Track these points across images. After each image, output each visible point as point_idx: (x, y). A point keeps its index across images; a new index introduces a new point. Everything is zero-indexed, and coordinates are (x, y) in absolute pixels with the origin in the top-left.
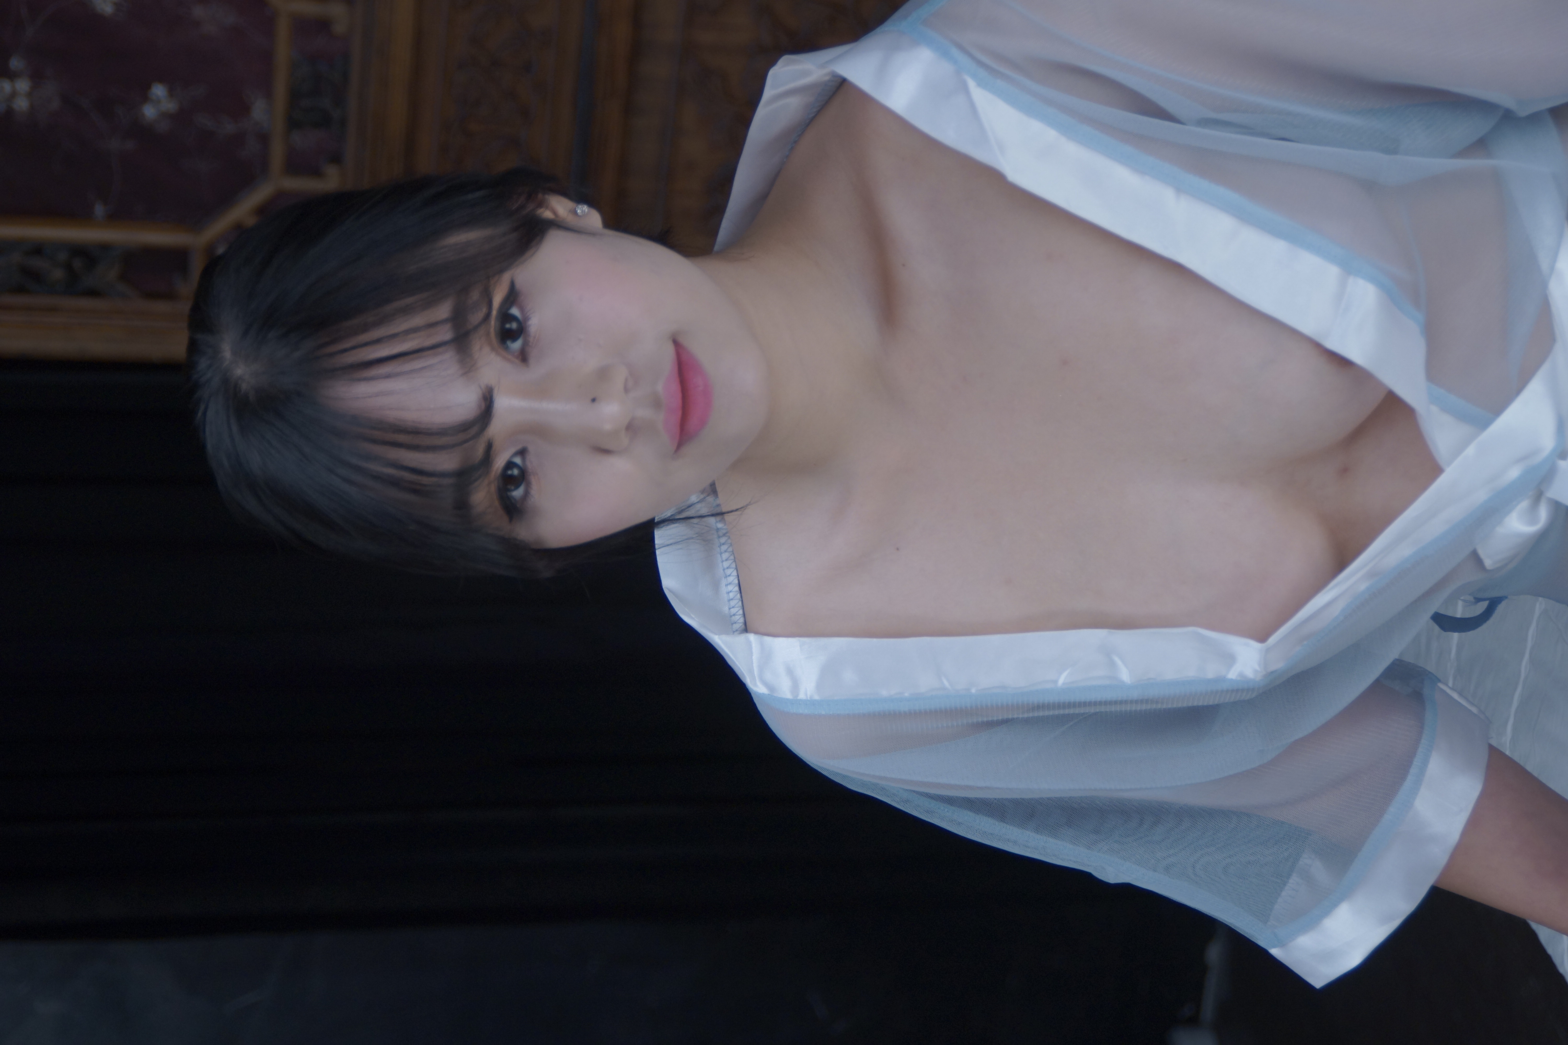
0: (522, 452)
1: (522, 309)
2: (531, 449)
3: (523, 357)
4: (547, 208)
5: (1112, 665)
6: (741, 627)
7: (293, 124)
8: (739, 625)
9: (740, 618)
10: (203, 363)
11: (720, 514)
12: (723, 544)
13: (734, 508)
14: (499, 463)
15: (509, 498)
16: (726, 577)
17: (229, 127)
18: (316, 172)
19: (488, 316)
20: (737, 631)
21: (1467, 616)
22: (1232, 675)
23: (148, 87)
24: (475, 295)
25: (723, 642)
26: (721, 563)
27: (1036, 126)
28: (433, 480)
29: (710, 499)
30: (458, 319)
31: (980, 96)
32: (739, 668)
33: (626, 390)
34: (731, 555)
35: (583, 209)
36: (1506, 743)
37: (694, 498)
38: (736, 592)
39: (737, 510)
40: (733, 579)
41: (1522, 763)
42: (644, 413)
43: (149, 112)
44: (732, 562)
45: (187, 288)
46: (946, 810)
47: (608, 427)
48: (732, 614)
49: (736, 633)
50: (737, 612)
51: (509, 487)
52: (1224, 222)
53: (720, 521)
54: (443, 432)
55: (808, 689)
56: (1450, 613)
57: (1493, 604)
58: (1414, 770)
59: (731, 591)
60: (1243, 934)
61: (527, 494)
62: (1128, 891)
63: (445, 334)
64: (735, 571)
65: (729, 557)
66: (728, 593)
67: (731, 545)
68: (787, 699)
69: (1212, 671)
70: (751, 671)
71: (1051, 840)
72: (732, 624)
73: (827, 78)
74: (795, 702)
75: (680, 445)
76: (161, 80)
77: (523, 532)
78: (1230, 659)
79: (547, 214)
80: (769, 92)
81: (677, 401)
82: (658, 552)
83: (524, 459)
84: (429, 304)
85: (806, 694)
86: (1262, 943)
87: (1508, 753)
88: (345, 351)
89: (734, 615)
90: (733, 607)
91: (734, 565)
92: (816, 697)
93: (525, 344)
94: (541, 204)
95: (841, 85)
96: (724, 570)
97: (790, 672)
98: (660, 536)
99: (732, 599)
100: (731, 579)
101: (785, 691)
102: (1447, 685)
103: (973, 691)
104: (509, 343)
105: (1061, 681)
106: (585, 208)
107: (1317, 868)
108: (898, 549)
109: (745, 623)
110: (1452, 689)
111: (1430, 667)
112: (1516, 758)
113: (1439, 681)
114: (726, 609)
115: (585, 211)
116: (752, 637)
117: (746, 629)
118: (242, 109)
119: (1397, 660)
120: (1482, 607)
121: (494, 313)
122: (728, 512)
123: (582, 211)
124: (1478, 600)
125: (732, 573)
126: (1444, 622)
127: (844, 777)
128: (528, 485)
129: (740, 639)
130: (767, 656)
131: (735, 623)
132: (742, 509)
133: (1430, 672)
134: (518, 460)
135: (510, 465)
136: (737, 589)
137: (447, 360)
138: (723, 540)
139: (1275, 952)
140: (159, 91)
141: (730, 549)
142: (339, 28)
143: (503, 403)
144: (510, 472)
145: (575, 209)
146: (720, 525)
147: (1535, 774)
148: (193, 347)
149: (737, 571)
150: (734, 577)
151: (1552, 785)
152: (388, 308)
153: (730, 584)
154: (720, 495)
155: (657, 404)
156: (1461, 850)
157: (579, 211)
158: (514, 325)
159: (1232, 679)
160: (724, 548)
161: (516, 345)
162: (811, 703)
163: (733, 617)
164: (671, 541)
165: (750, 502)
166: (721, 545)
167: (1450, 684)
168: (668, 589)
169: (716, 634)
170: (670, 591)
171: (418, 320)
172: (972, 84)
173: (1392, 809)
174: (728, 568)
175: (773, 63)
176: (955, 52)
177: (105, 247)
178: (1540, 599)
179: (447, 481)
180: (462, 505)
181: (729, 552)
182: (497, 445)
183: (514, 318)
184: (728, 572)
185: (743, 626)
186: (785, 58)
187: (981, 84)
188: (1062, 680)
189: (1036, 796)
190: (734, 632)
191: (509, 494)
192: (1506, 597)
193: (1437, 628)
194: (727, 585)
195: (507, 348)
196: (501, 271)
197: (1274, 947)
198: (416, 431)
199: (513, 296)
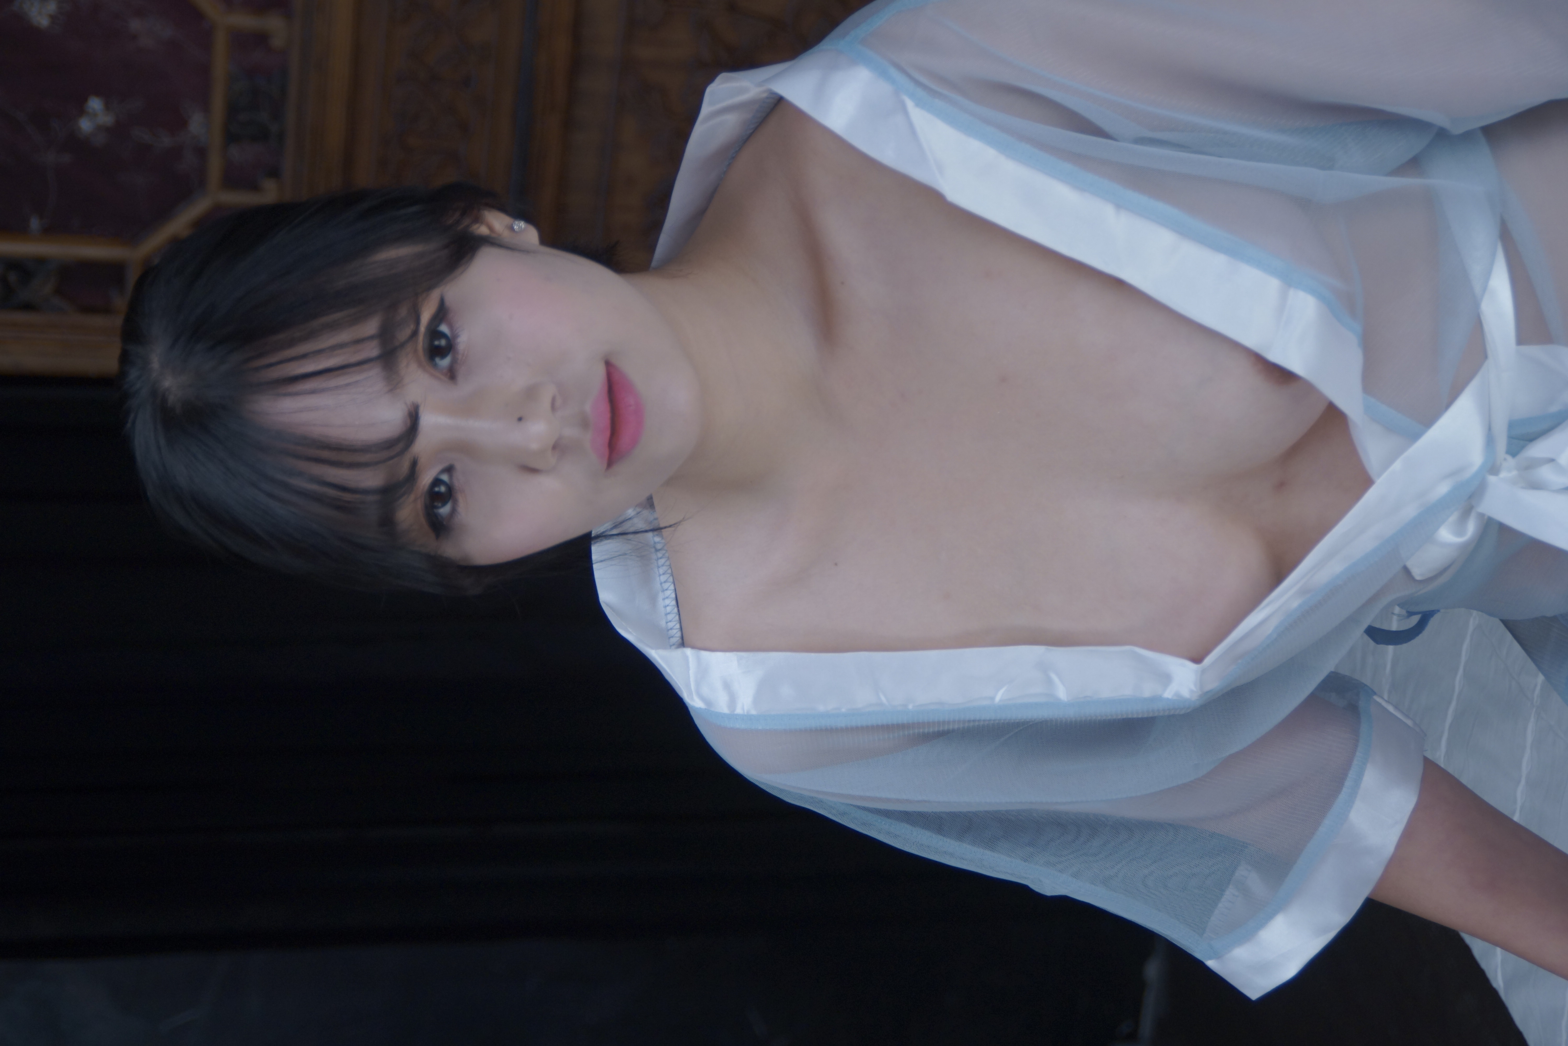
0: (449, 470)
1: (451, 326)
2: (458, 466)
3: (452, 375)
4: (482, 223)
5: (1049, 682)
6: (678, 640)
7: (231, 137)
8: (676, 639)
9: (677, 632)
10: (133, 374)
11: (657, 530)
12: (661, 558)
13: (672, 522)
14: (426, 479)
15: (436, 516)
16: (663, 591)
17: (166, 141)
18: (254, 187)
19: (415, 333)
20: (674, 645)
21: (1401, 629)
22: (1168, 694)
23: (85, 100)
24: (403, 311)
25: (659, 656)
26: (658, 577)
27: (975, 145)
28: (358, 496)
29: (646, 513)
30: (385, 335)
31: (919, 116)
32: (676, 683)
33: (553, 407)
34: (668, 569)
35: (520, 225)
36: (1440, 757)
37: (631, 512)
38: (673, 606)
39: (670, 526)
40: (670, 593)
41: (1456, 776)
42: (571, 432)
43: (85, 125)
44: (669, 577)
45: (121, 302)
46: (883, 823)
47: (534, 446)
48: (669, 628)
49: (673, 647)
50: (675, 626)
51: (436, 504)
52: (1165, 237)
53: (657, 535)
54: (365, 449)
55: (745, 704)
56: (1385, 627)
57: (1425, 618)
58: (1348, 783)
59: (668, 606)
60: (1179, 945)
61: (454, 511)
62: (1065, 904)
63: (372, 350)
64: (672, 586)
65: (667, 570)
66: (665, 607)
67: (668, 558)
68: (725, 714)
69: (1149, 690)
70: (688, 685)
71: (988, 853)
72: (669, 638)
73: (765, 95)
74: (732, 716)
75: (610, 463)
76: (97, 94)
77: (450, 550)
78: (1166, 678)
79: (483, 230)
80: (706, 109)
81: (604, 421)
82: (595, 566)
83: (451, 477)
84: (355, 320)
85: (743, 709)
86: (1198, 955)
87: (1442, 766)
88: (271, 365)
89: (671, 629)
90: (670, 621)
91: (671, 579)
92: (753, 712)
93: (454, 362)
94: (478, 220)
95: (778, 102)
96: (661, 584)
97: (727, 686)
98: (597, 551)
99: (669, 613)
100: (668, 593)
101: (722, 705)
102: (1383, 698)
103: (910, 707)
104: (437, 360)
105: (998, 699)
106: (522, 224)
107: (1254, 881)
108: (836, 564)
109: (682, 638)
110: (1388, 702)
111: (1366, 679)
112: (1450, 770)
113: (1375, 694)
114: (663, 623)
115: (521, 228)
116: (688, 652)
117: (683, 644)
118: (179, 123)
119: (1332, 672)
120: (1415, 619)
121: (422, 329)
122: (665, 527)
123: (519, 228)
124: (1410, 614)
125: (669, 587)
126: (1378, 635)
127: (781, 790)
128: (455, 502)
129: (678, 653)
130: (703, 671)
131: (672, 637)
132: (676, 525)
133: (1366, 685)
134: (445, 477)
135: (437, 482)
136: (674, 603)
137: (373, 376)
138: (660, 555)
139: (1211, 963)
140: (95, 104)
141: (668, 563)
142: (277, 42)
143: (429, 420)
144: (437, 489)
145: (512, 224)
146: (657, 539)
147: (1470, 786)
148: (125, 358)
149: (674, 585)
150: (672, 591)
151: (1487, 798)
152: (316, 323)
153: (667, 598)
154: (657, 508)
155: (584, 423)
156: (1396, 862)
157: (515, 227)
158: (443, 342)
159: (1168, 699)
160: (661, 562)
161: (445, 362)
162: (748, 717)
163: (670, 631)
164: (606, 557)
165: (684, 518)
166: (658, 559)
167: (1386, 697)
168: (604, 602)
169: (652, 648)
170: (607, 605)
171: (344, 336)
172: (910, 104)
173: (1327, 822)
174: (665, 582)
175: (711, 80)
176: (893, 72)
177: (41, 261)
178: (1475, 613)
179: (371, 498)
180: (387, 521)
181: (667, 566)
182: (422, 461)
183: (443, 335)
184: (666, 586)
185: (680, 640)
186: (722, 76)
187: (919, 104)
188: (999, 696)
189: (973, 809)
190: (671, 646)
191: (435, 511)
192: (1438, 611)
193: (1372, 643)
194: (664, 599)
195: (435, 366)
196: (430, 288)
197: (1210, 959)
198: (339, 447)
199: (442, 313)
